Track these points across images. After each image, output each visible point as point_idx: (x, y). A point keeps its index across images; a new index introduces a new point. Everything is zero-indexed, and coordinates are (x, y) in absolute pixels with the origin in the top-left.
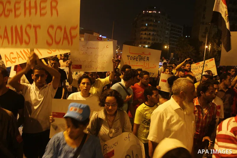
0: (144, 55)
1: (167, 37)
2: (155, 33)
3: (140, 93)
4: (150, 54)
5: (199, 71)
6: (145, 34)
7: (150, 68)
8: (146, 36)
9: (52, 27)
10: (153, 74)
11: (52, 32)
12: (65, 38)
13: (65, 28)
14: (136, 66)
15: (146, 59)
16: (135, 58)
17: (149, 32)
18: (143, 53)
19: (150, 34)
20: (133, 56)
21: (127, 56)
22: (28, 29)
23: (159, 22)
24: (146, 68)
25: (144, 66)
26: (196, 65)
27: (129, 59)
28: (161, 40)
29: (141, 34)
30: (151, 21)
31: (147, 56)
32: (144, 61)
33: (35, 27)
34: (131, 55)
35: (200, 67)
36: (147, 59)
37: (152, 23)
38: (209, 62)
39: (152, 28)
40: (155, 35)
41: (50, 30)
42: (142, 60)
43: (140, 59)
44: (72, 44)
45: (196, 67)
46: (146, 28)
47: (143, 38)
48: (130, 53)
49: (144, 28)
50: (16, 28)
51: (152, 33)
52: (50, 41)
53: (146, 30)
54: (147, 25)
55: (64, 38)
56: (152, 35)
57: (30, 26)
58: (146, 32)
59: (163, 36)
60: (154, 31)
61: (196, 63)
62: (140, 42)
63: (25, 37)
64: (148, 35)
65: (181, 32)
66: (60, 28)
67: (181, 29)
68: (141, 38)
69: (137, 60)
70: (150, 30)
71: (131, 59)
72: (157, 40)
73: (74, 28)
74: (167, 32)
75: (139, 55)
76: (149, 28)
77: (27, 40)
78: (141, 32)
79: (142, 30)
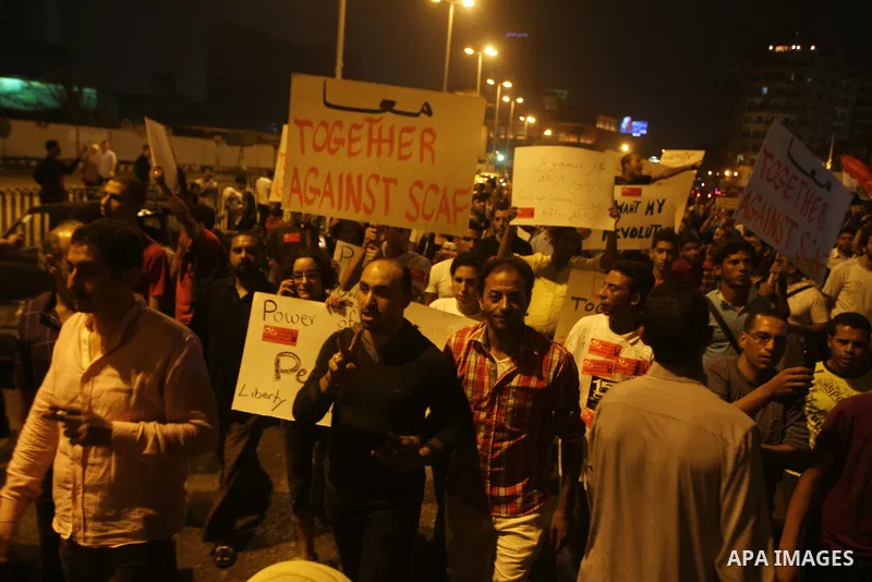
11: (419, 193)
12: (444, 209)
13: (445, 189)
22: (373, 181)
33: (387, 181)
41: (416, 190)
44: (455, 222)
49: (758, 101)
50: (349, 178)
52: (413, 212)
53: (762, 107)
54: (765, 90)
55: (441, 210)
57: (376, 177)
63: (366, 199)
66: (434, 187)
77: (369, 205)
78: (746, 115)
79: (751, 108)
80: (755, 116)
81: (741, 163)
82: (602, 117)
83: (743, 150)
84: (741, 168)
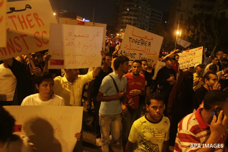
0: (146, 39)
1: (147, 22)
2: (136, 18)
3: (132, 84)
4: (152, 39)
5: (187, 58)
6: (127, 19)
7: (151, 54)
8: (127, 21)
10: (153, 61)
14: (137, 50)
15: (147, 44)
16: (137, 42)
17: (131, 17)
18: (146, 37)
19: (131, 18)
20: (135, 38)
21: (129, 38)
23: (140, 7)
24: (146, 54)
25: (144, 52)
26: (186, 52)
27: (131, 41)
28: (142, 25)
29: (123, 19)
30: (133, 6)
31: (149, 41)
32: (145, 46)
34: (133, 37)
35: (189, 55)
36: (149, 44)
37: (133, 9)
38: (198, 50)
39: (133, 13)
40: (136, 20)
42: (143, 44)
43: (142, 43)
45: (185, 55)
47: (124, 23)
48: (133, 35)
49: (126, 13)
51: (133, 18)
53: (127, 15)
54: (128, 10)
56: (133, 20)
58: (128, 17)
59: (143, 21)
60: (135, 16)
61: (186, 51)
62: (122, 27)
64: (129, 19)
65: (160, 18)
67: (161, 14)
68: (123, 23)
69: (139, 43)
70: (131, 15)
71: (132, 42)
72: (138, 24)
74: (147, 17)
75: (142, 39)
76: (131, 13)
78: (123, 17)
79: (124, 15)
80: (125, 17)
81: (122, 32)
82: (78, 17)
83: (122, 28)
84: (122, 33)
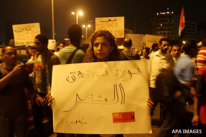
2: (170, 32)
9: (116, 31)
19: (165, 33)
23: (173, 21)
29: (157, 34)
30: (165, 21)
34: (149, 40)
37: (166, 23)
39: (166, 28)
40: (170, 34)
46: (161, 28)
49: (160, 28)
51: (167, 32)
53: (161, 30)
54: (161, 25)
55: (120, 34)
56: (168, 34)
58: (162, 32)
60: (169, 30)
64: (163, 34)
66: (118, 31)
67: (195, 25)
70: (165, 30)
72: (172, 37)
73: (122, 31)
76: (164, 28)
78: (157, 32)
79: (158, 30)
